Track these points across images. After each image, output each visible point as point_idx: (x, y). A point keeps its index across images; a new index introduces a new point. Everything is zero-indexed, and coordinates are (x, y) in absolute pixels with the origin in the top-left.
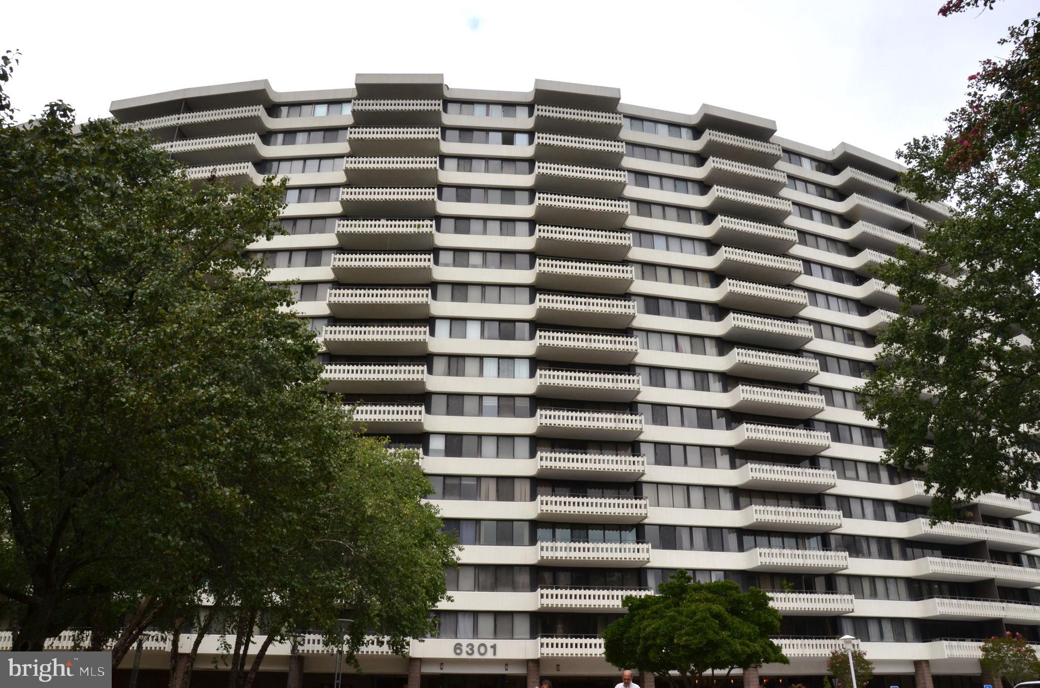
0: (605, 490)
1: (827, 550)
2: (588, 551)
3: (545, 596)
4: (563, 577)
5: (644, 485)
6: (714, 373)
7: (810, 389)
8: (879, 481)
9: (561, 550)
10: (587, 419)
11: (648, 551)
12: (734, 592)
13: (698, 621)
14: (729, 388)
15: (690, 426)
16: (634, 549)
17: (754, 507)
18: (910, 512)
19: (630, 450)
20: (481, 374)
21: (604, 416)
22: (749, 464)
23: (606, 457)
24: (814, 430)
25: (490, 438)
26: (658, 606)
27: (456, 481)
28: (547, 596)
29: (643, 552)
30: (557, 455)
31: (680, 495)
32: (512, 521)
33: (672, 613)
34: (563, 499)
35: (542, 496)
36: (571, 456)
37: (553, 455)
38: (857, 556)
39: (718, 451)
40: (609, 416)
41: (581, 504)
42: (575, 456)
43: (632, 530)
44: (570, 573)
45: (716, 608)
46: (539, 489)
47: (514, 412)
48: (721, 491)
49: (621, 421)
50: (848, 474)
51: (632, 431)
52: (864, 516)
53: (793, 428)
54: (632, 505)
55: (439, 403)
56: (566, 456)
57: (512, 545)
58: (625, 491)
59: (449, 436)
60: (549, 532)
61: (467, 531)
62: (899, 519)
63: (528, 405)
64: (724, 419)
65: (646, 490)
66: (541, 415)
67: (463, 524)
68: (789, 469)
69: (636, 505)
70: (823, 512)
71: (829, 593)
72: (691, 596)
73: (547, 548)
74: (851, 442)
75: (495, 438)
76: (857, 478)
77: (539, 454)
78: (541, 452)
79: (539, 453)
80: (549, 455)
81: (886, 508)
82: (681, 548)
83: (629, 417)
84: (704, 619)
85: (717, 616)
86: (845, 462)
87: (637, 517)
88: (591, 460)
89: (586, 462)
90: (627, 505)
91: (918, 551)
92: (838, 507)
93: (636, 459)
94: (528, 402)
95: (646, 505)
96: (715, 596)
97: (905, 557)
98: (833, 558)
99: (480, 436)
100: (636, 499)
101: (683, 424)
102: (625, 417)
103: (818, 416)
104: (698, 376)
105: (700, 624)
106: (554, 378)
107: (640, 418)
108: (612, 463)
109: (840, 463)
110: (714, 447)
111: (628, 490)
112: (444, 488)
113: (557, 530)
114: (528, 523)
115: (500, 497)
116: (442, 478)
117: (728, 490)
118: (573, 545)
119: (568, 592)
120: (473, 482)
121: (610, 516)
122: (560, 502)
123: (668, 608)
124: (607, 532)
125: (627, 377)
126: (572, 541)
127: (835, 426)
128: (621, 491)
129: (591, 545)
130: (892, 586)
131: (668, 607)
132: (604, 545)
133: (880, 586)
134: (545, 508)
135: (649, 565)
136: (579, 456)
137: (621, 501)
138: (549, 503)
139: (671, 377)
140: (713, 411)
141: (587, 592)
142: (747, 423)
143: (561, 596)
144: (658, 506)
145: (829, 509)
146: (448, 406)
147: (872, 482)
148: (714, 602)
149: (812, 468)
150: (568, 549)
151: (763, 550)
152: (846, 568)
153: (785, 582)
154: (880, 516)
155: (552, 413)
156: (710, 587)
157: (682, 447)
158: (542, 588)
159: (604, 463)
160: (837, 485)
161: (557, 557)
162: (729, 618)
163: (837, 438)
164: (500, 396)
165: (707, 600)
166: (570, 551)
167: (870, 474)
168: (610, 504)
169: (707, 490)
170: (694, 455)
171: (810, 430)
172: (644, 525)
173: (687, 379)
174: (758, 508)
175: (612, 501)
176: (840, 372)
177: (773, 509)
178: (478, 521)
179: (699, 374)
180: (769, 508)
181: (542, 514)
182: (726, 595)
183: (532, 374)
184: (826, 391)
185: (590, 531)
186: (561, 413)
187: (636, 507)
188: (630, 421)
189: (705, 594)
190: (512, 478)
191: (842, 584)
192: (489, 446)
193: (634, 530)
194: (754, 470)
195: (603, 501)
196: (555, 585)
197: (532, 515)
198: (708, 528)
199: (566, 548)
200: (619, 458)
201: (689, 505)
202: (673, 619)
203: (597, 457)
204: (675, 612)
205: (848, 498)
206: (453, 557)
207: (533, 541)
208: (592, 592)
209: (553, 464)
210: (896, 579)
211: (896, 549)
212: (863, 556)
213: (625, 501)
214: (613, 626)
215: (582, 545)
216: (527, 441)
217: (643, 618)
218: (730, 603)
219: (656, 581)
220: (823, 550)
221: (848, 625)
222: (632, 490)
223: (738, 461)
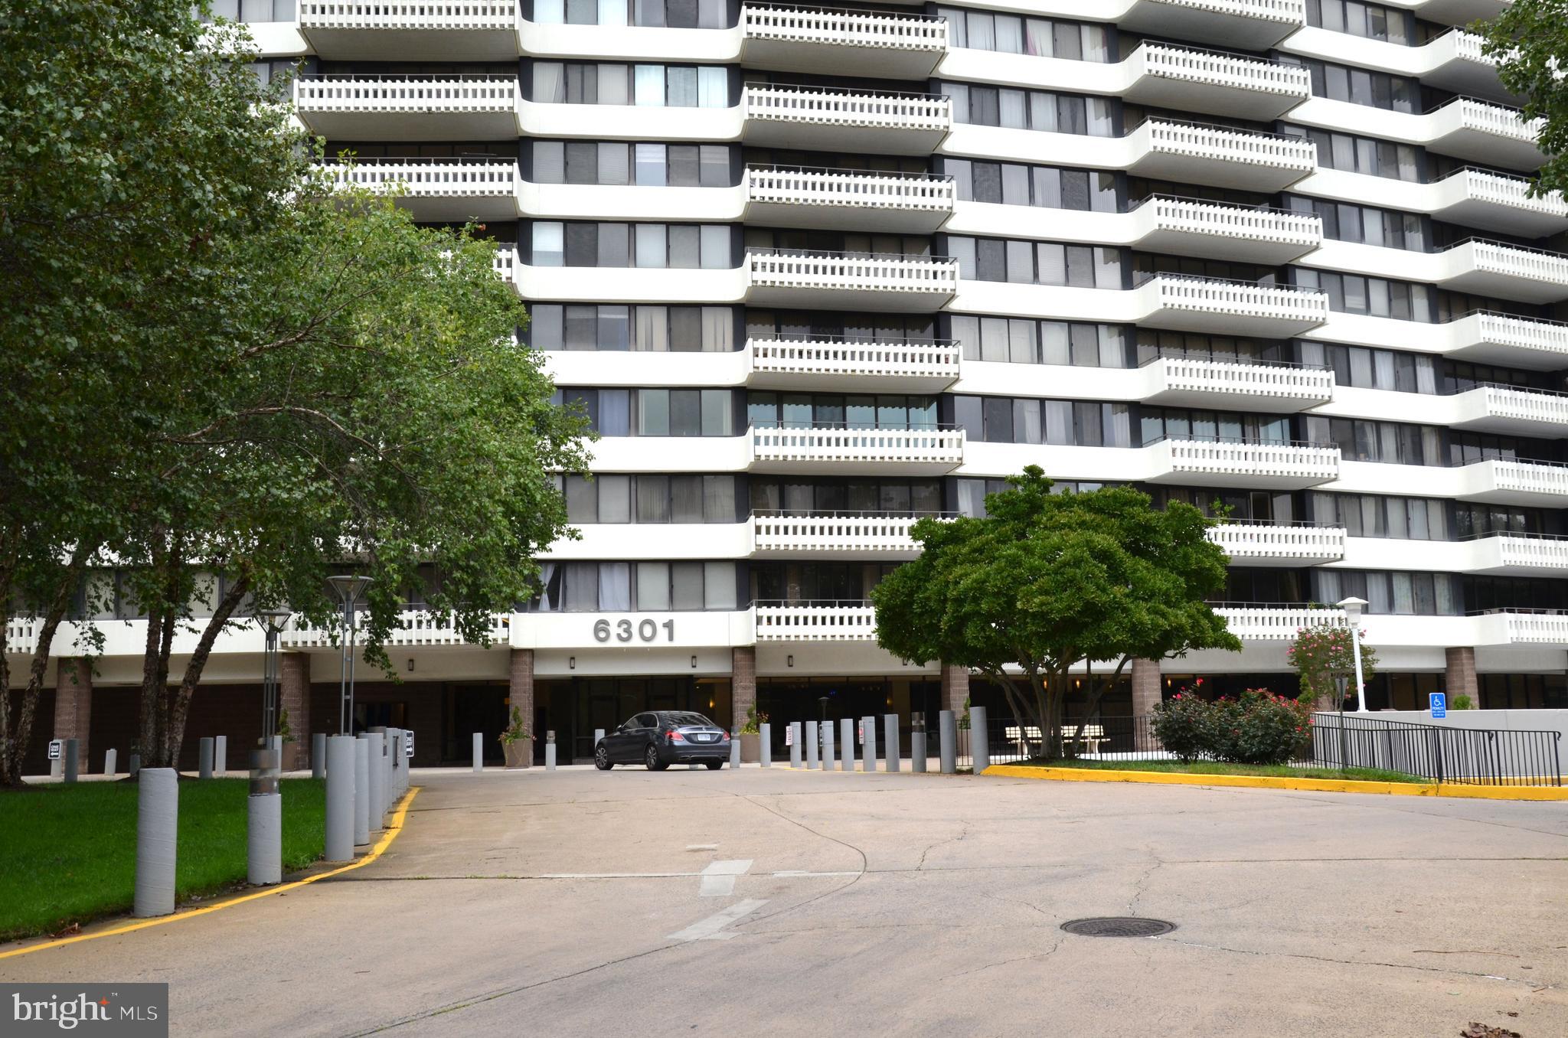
0: (878, 330)
1: (1300, 445)
2: (846, 444)
3: (763, 530)
4: (797, 494)
5: (953, 318)
6: (1097, 97)
7: (1288, 130)
8: (1409, 315)
9: (794, 444)
10: (843, 188)
11: (959, 445)
12: (1137, 509)
13: (1066, 564)
14: (1126, 130)
15: (1047, 204)
16: (933, 440)
17: (1164, 362)
18: (1463, 377)
19: (928, 250)
20: (631, 98)
21: (877, 181)
22: (1159, 278)
23: (880, 264)
24: (1290, 214)
25: (653, 227)
26: (984, 538)
27: (587, 314)
28: (768, 529)
29: (950, 446)
30: (785, 260)
31: (1022, 336)
32: (699, 389)
33: (1013, 551)
34: (796, 345)
35: (755, 339)
36: (812, 261)
37: (777, 259)
38: (1356, 458)
39: (1099, 252)
40: (886, 181)
41: (831, 355)
42: (820, 261)
43: (929, 405)
44: (811, 487)
45: (1102, 540)
46: (751, 328)
47: (698, 177)
48: (1103, 331)
49: (911, 191)
50: (1352, 301)
51: (932, 212)
52: (1374, 383)
53: (1249, 209)
54: (930, 356)
55: (546, 158)
56: (803, 260)
57: (700, 435)
58: (917, 331)
59: (569, 224)
60: (771, 410)
61: (612, 410)
62: (1442, 389)
63: (727, 162)
64: (1113, 192)
65: (959, 329)
66: (753, 180)
67: (604, 398)
68: (1238, 289)
69: (938, 357)
70: (1297, 372)
71: (1299, 525)
72: (1051, 518)
73: (767, 439)
74: (1362, 238)
75: (663, 228)
76: (1367, 310)
77: (749, 258)
78: (754, 254)
79: (749, 255)
80: (768, 259)
81: (1418, 368)
82: (1023, 440)
83: (927, 184)
84: (1077, 562)
85: (1104, 556)
86: (1345, 278)
87: (939, 379)
88: (851, 268)
89: (842, 273)
90: (921, 356)
91: (1471, 451)
92: (1326, 363)
93: (939, 266)
94: (727, 156)
95: (957, 357)
96: (1099, 518)
97: (1446, 460)
98: (1312, 459)
99: (632, 224)
100: (938, 345)
101: (1032, 200)
102: (920, 184)
103: (1301, 187)
104: (1065, 103)
105: (1070, 571)
106: (777, 104)
107: (948, 186)
108: (893, 275)
109: (1336, 279)
110: (1091, 246)
111: (923, 329)
112: (565, 328)
113: (785, 406)
114: (729, 392)
115: (674, 344)
116: (560, 308)
117: (1115, 331)
118: (816, 433)
119: (809, 522)
120: (622, 315)
121: (888, 378)
122: (792, 352)
123: (1004, 542)
124: (881, 410)
125: (924, 103)
126: (815, 426)
127: (1332, 206)
128: (908, 331)
129: (850, 433)
130: (1417, 512)
131: (1003, 540)
132: (877, 434)
133: (1395, 512)
134: (761, 362)
135: (961, 471)
136: (829, 262)
137: (909, 349)
138: (770, 353)
139: (1011, 106)
140: (1092, 174)
141: (844, 522)
142: (1159, 198)
143: (795, 529)
144: (981, 359)
145: (1310, 367)
146: (566, 164)
147: (1396, 317)
148: (1096, 528)
149: (1282, 288)
150: (807, 442)
151: (1179, 444)
152: (1335, 480)
153: (1217, 504)
154: (1407, 383)
155: (775, 175)
156: (1090, 500)
157: (1030, 245)
158: (758, 516)
159: (876, 275)
160: (1328, 321)
161: (785, 457)
162: (1128, 561)
163: (1334, 231)
164: (670, 144)
165: (1083, 525)
166: (812, 444)
167: (1394, 303)
168: (887, 355)
169: (1075, 329)
170: (1051, 261)
171: (1283, 213)
172: (953, 395)
173: (1043, 109)
174: (1174, 363)
175: (892, 349)
176: (1351, 98)
177: (1201, 365)
178: (632, 390)
179: (1068, 99)
180: (1194, 364)
181: (755, 375)
182: (1121, 516)
183: (734, 99)
184: (1321, 135)
185: (849, 409)
186: (792, 176)
187: (938, 361)
188: (928, 193)
189: (1079, 513)
190: (698, 307)
191: (1323, 508)
192: (651, 244)
193: (934, 405)
194: (1168, 290)
195: (874, 348)
196: (784, 508)
197: (738, 378)
198: (1075, 402)
199: (803, 439)
200: (905, 265)
201: (1040, 359)
202: (1015, 562)
203: (864, 263)
204: (1018, 548)
205: (1346, 347)
206: (579, 454)
207: (740, 427)
208: (853, 522)
209: (777, 277)
210: (1425, 500)
211: (1431, 446)
212: (1368, 457)
213: (917, 349)
214: (891, 580)
215: (833, 433)
216: (725, 234)
217: (954, 561)
218: (1129, 530)
219: (974, 499)
220: (1293, 445)
221: (1330, 582)
222: (931, 328)
223: (1137, 275)
